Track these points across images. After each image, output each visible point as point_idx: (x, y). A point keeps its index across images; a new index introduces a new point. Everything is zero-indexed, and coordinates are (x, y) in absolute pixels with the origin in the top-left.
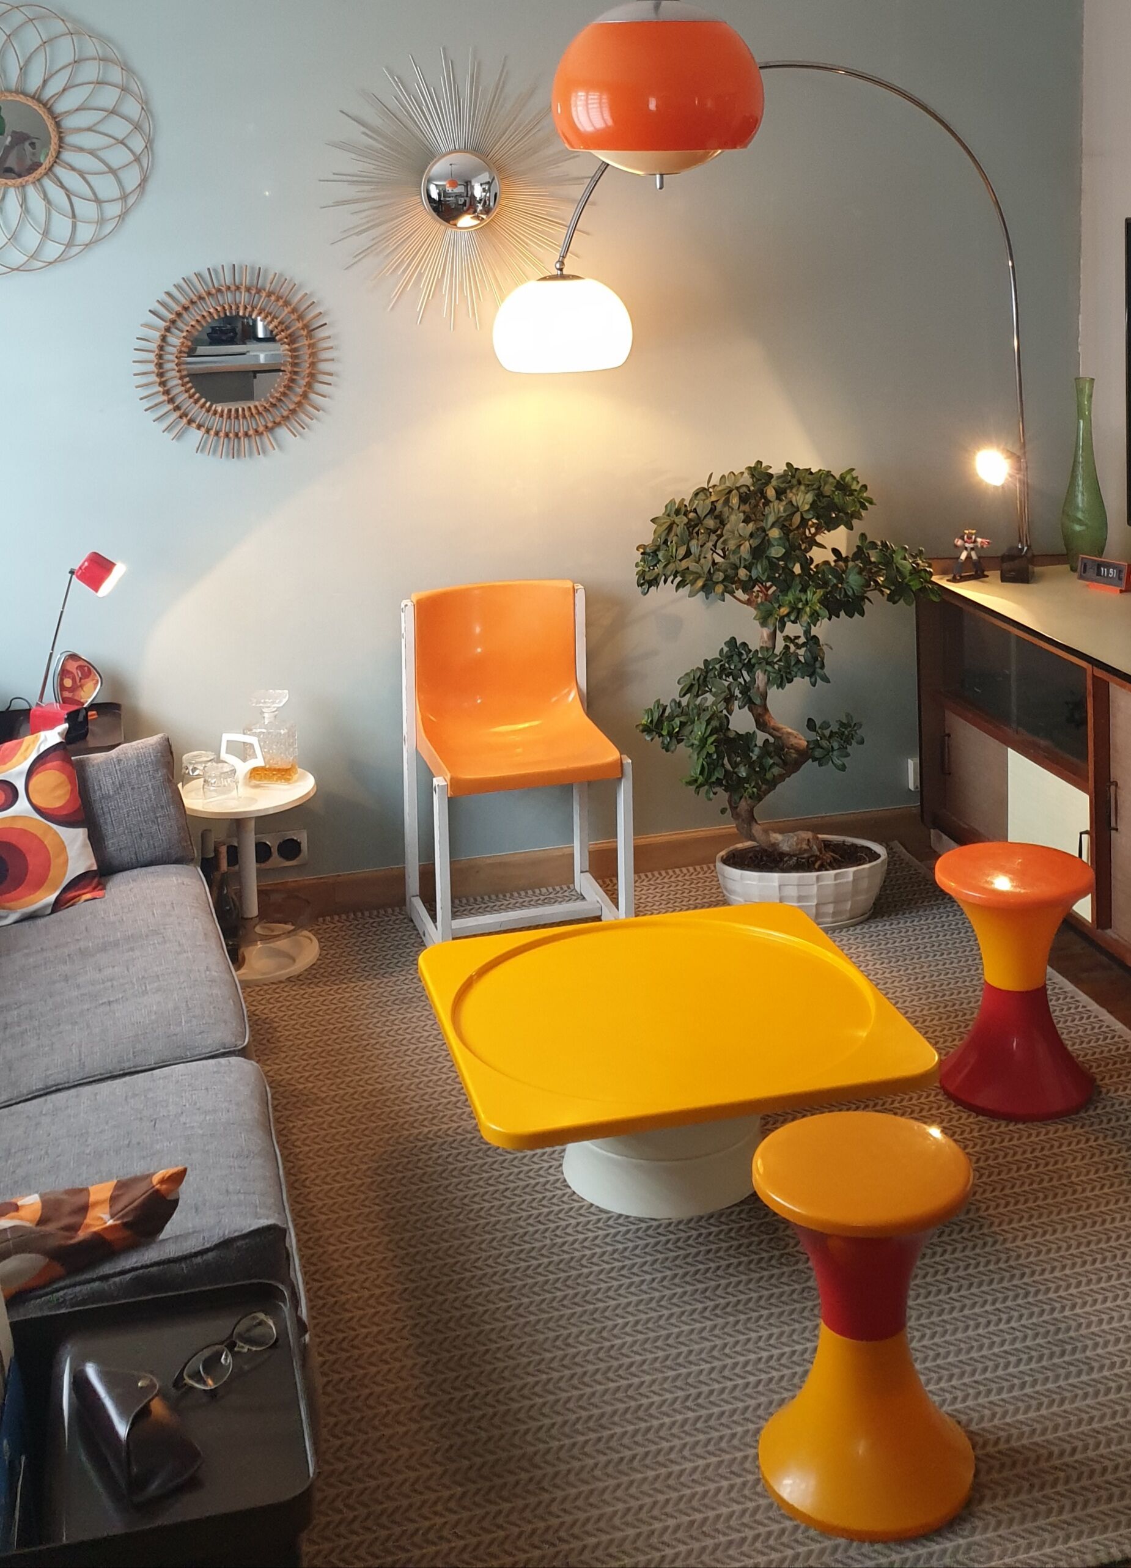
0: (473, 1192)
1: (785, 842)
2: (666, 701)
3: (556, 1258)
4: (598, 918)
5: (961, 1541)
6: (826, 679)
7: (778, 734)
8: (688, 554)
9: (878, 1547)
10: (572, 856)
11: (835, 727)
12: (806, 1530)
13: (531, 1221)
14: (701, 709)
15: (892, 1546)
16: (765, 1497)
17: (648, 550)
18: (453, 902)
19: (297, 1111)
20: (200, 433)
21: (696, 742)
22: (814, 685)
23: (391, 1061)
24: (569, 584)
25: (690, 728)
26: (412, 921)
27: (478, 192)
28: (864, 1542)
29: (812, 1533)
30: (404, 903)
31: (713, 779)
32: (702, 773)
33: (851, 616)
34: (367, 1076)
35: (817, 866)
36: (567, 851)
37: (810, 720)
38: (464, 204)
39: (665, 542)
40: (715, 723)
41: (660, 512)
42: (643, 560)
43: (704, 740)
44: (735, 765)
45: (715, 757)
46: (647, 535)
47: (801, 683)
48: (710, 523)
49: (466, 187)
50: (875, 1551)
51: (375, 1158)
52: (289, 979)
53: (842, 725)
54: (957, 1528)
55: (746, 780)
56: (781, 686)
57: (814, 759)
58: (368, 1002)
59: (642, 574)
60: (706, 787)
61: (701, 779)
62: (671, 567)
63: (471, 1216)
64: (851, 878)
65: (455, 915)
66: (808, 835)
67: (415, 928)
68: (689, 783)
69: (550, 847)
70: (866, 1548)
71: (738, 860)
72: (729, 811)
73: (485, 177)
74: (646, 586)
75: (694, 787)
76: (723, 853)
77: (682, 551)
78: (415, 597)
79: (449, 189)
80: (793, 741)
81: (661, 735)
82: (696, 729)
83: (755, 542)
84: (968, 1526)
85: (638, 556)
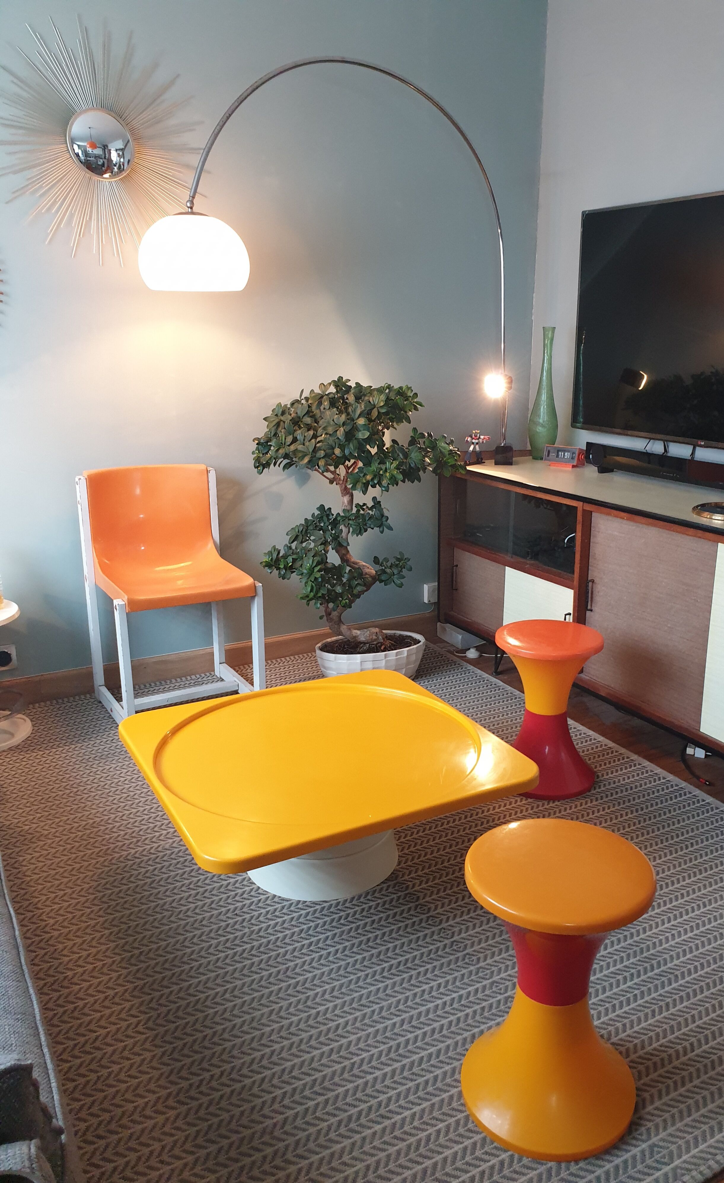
0: (179, 896)
1: (362, 635)
2: (281, 547)
3: (256, 943)
4: (236, 692)
5: (644, 1146)
6: (390, 528)
7: (357, 566)
8: (295, 440)
9: (582, 1164)
10: (212, 654)
11: (392, 561)
12: (520, 1160)
13: (229, 915)
14: (307, 551)
15: (593, 1161)
16: (477, 1133)
17: (262, 441)
18: (134, 688)
19: (25, 847)
21: (305, 571)
22: (382, 532)
23: (98, 802)
24: (203, 467)
25: (300, 563)
26: (100, 702)
27: (114, 156)
28: (570, 1162)
29: (525, 1161)
30: (94, 692)
31: (320, 595)
32: (311, 591)
33: (413, 482)
34: (80, 815)
35: (382, 648)
36: (209, 651)
37: (375, 557)
38: (103, 165)
39: (275, 434)
40: (317, 559)
41: (269, 413)
42: (257, 449)
43: (311, 570)
44: (333, 586)
45: (320, 580)
46: (262, 430)
47: (371, 533)
48: (308, 420)
49: (104, 150)
50: (581, 1169)
51: (95, 878)
52: (10, 749)
53: (399, 560)
54: (635, 1134)
55: (341, 595)
56: (360, 533)
57: (381, 581)
58: (74, 760)
59: (257, 460)
60: (314, 601)
61: (312, 594)
62: (281, 451)
63: (181, 916)
64: (406, 655)
65: (136, 696)
66: (377, 630)
67: (103, 707)
68: (302, 598)
69: (197, 649)
70: (574, 1168)
71: (329, 648)
72: (325, 618)
73: (120, 144)
74: (261, 468)
75: (305, 601)
76: (319, 645)
77: (290, 439)
78: (86, 474)
79: (89, 150)
80: (367, 570)
81: (278, 569)
82: (305, 563)
83: (348, 428)
84: (643, 1129)
85: (254, 446)
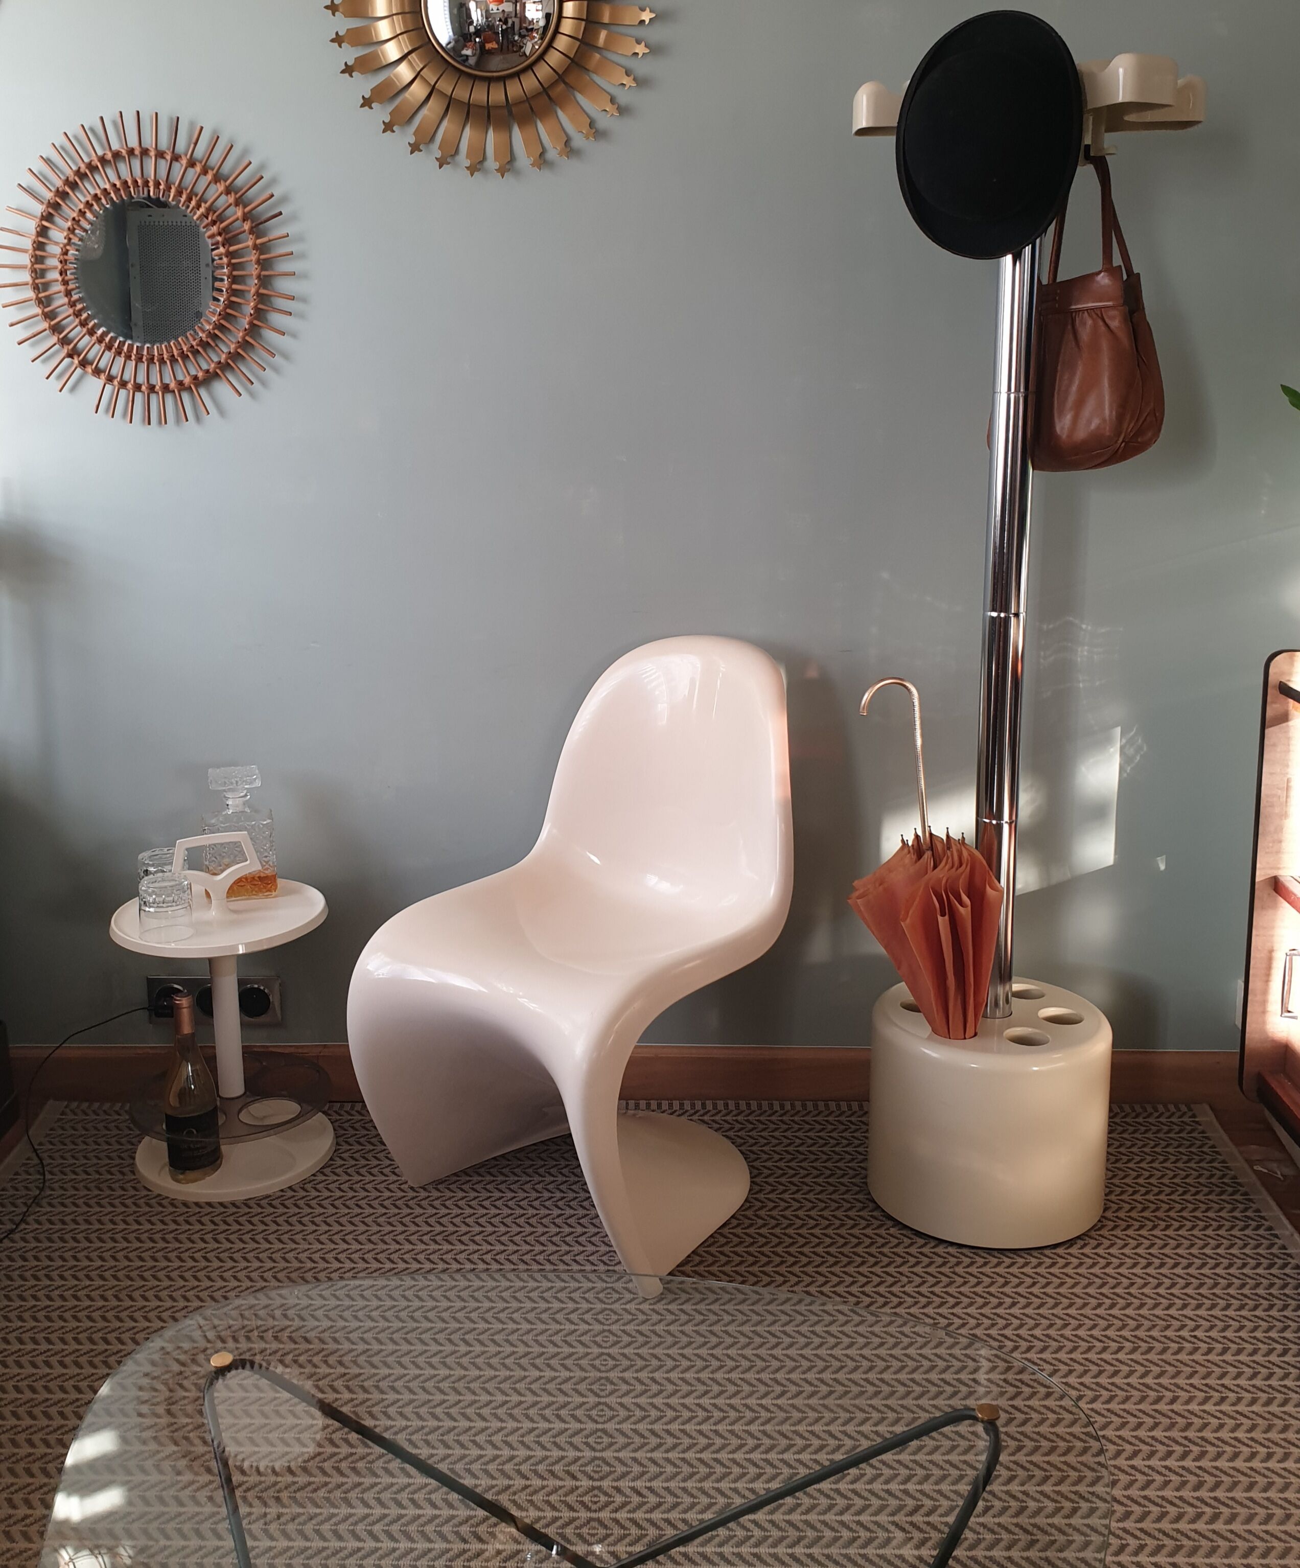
20: (98, 382)
